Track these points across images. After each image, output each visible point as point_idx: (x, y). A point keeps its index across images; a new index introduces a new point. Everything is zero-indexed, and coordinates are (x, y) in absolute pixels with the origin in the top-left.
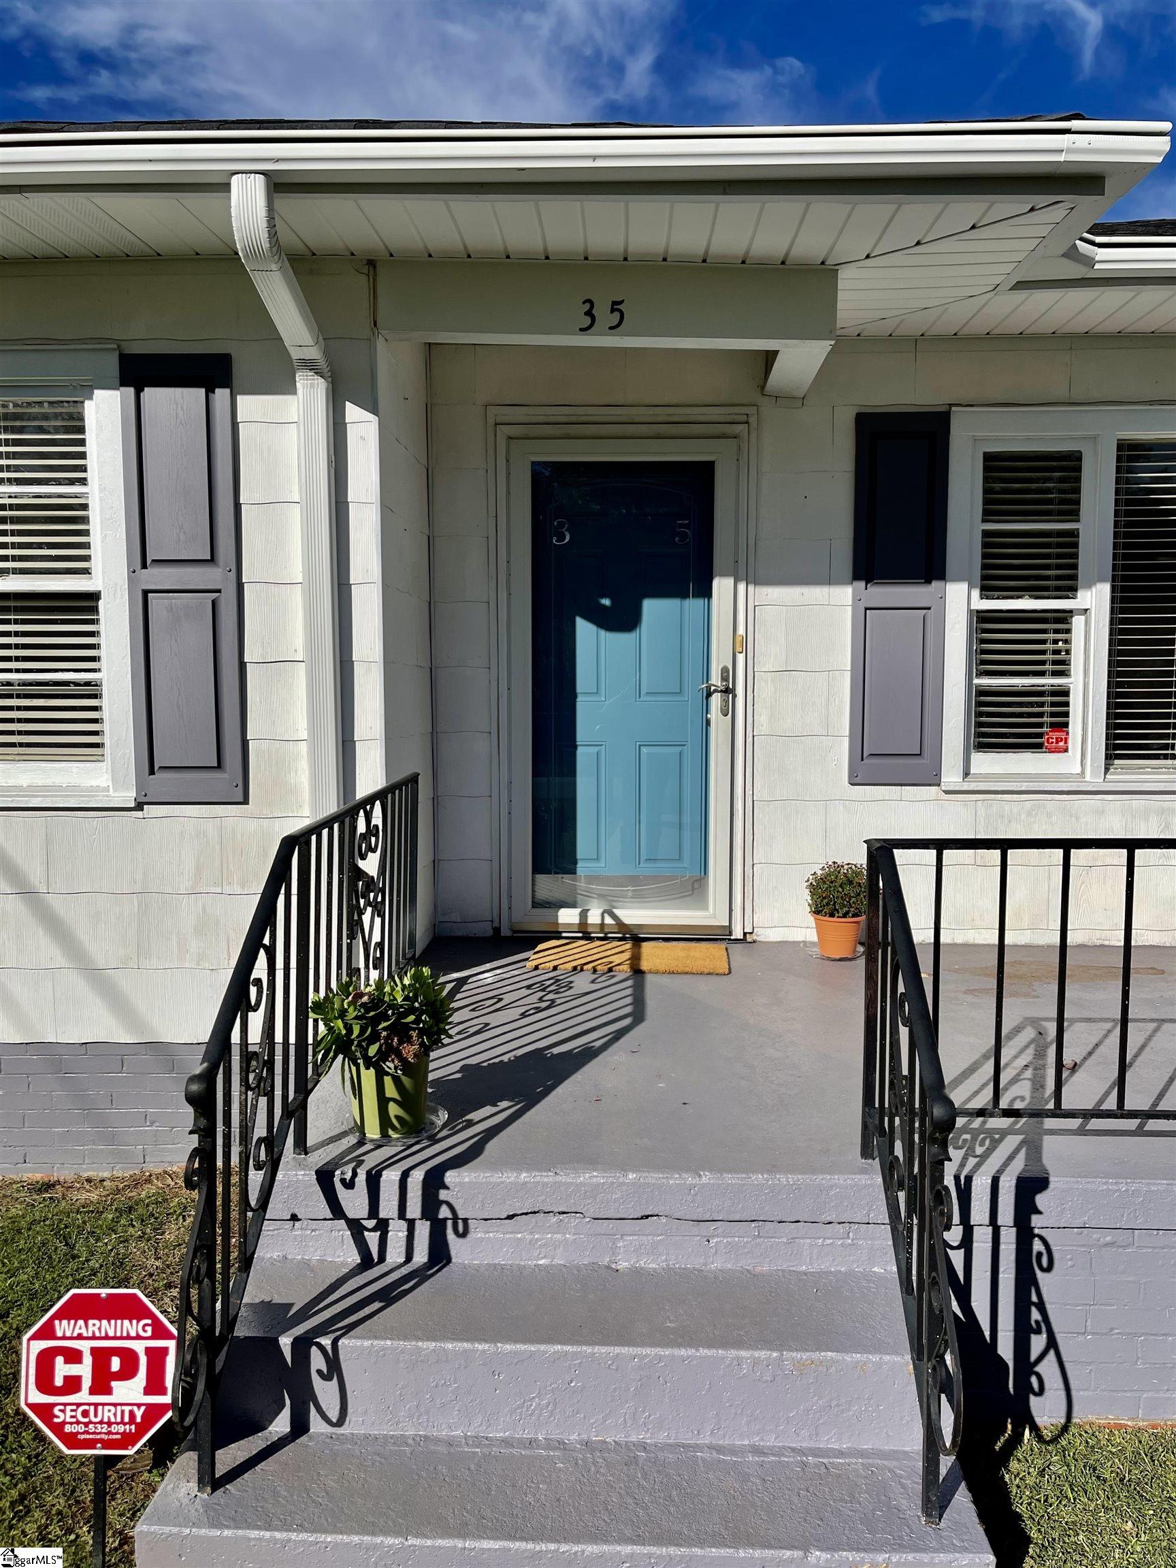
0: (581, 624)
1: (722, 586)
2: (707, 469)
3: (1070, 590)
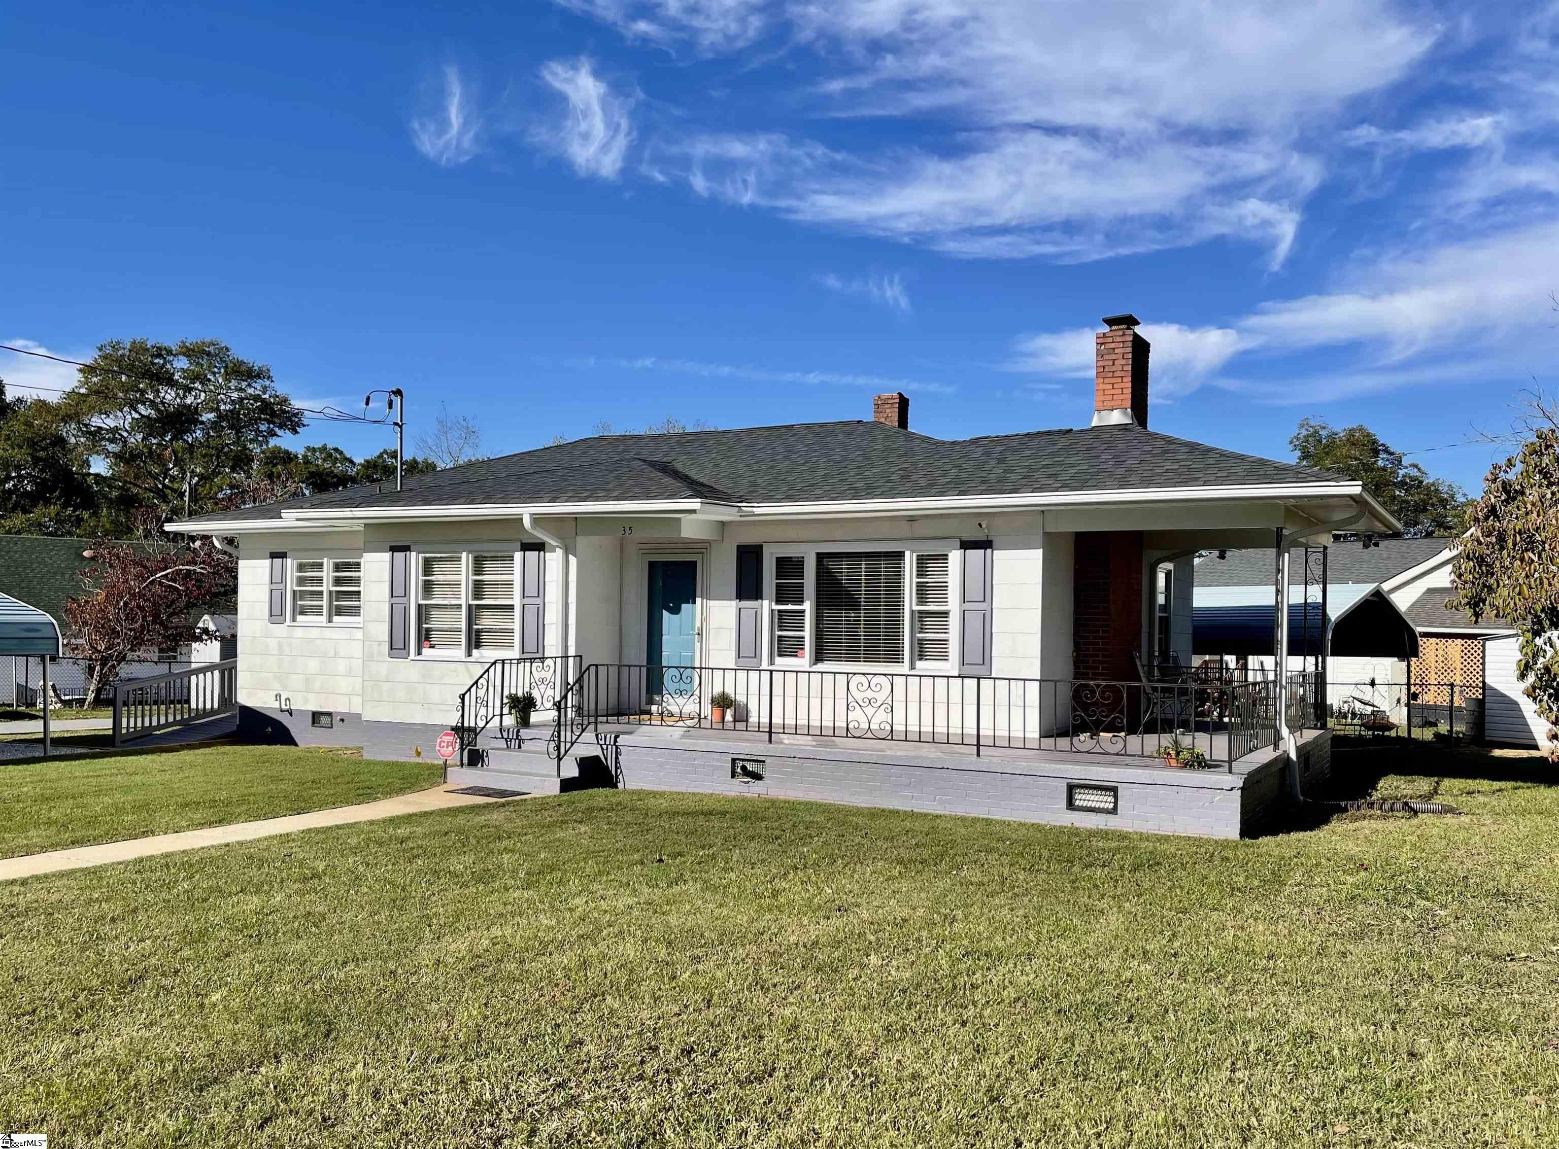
0: (664, 612)
1: (698, 600)
2: (694, 564)
3: (801, 602)
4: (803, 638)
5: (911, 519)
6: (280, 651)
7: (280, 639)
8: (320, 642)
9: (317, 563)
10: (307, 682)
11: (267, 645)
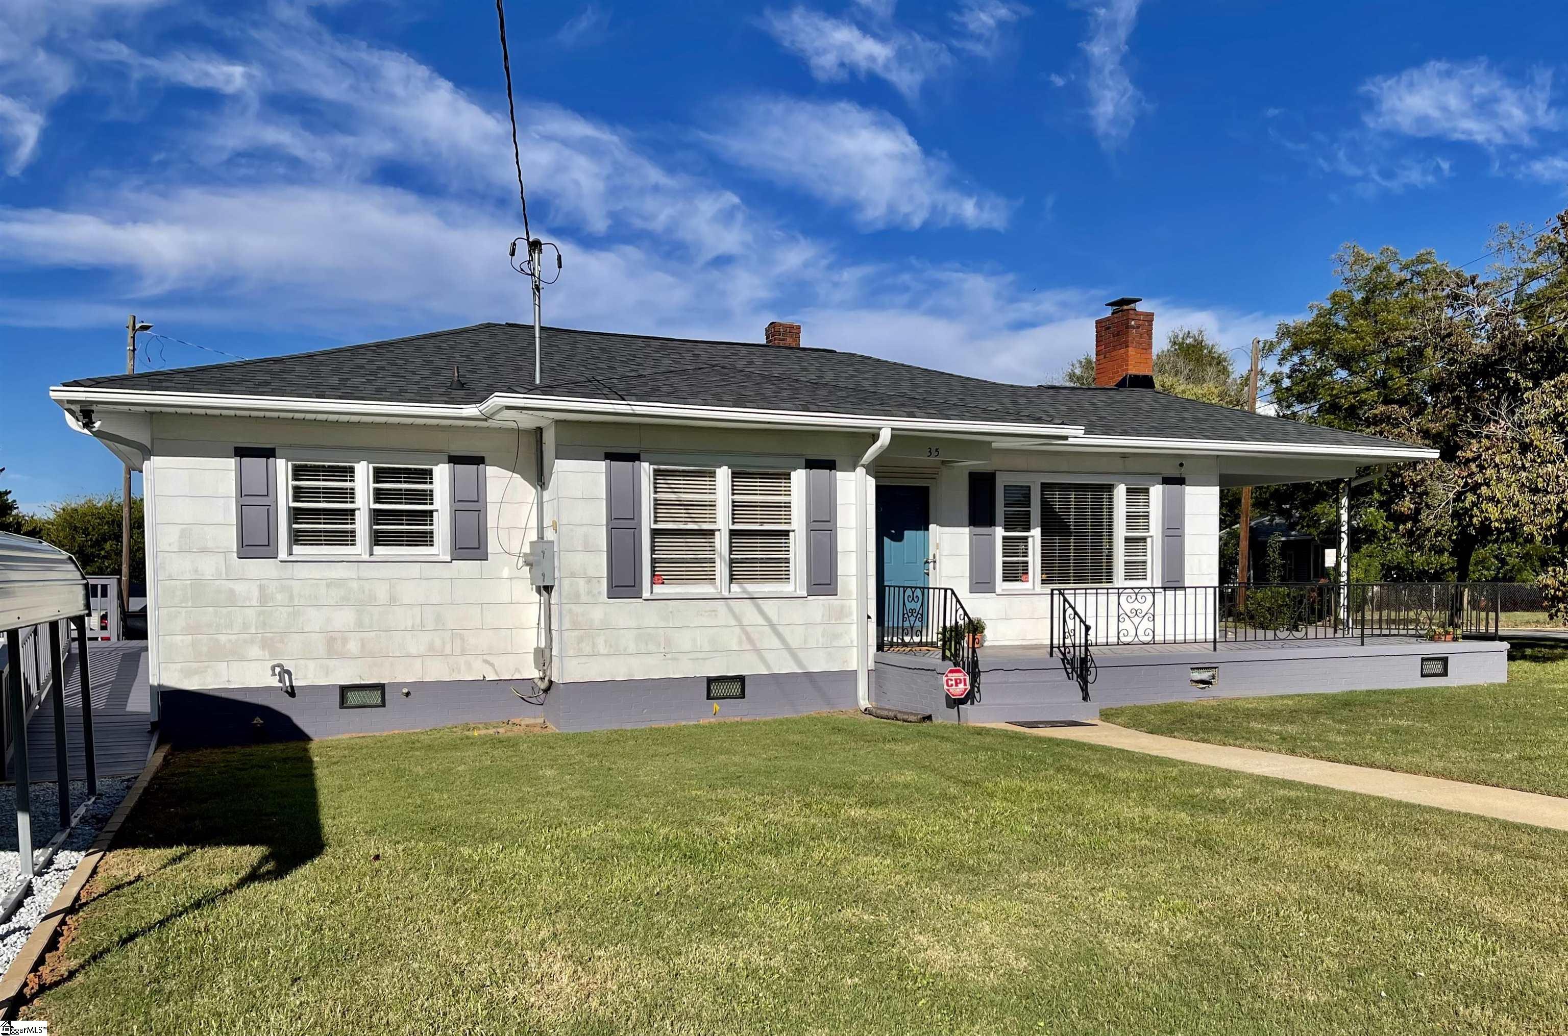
0: (885, 538)
1: (932, 527)
2: (927, 489)
3: (1028, 529)
4: (1027, 563)
5: (1124, 456)
6: (264, 598)
7: (263, 582)
8: (354, 585)
9: (338, 467)
10: (330, 642)
11: (232, 591)
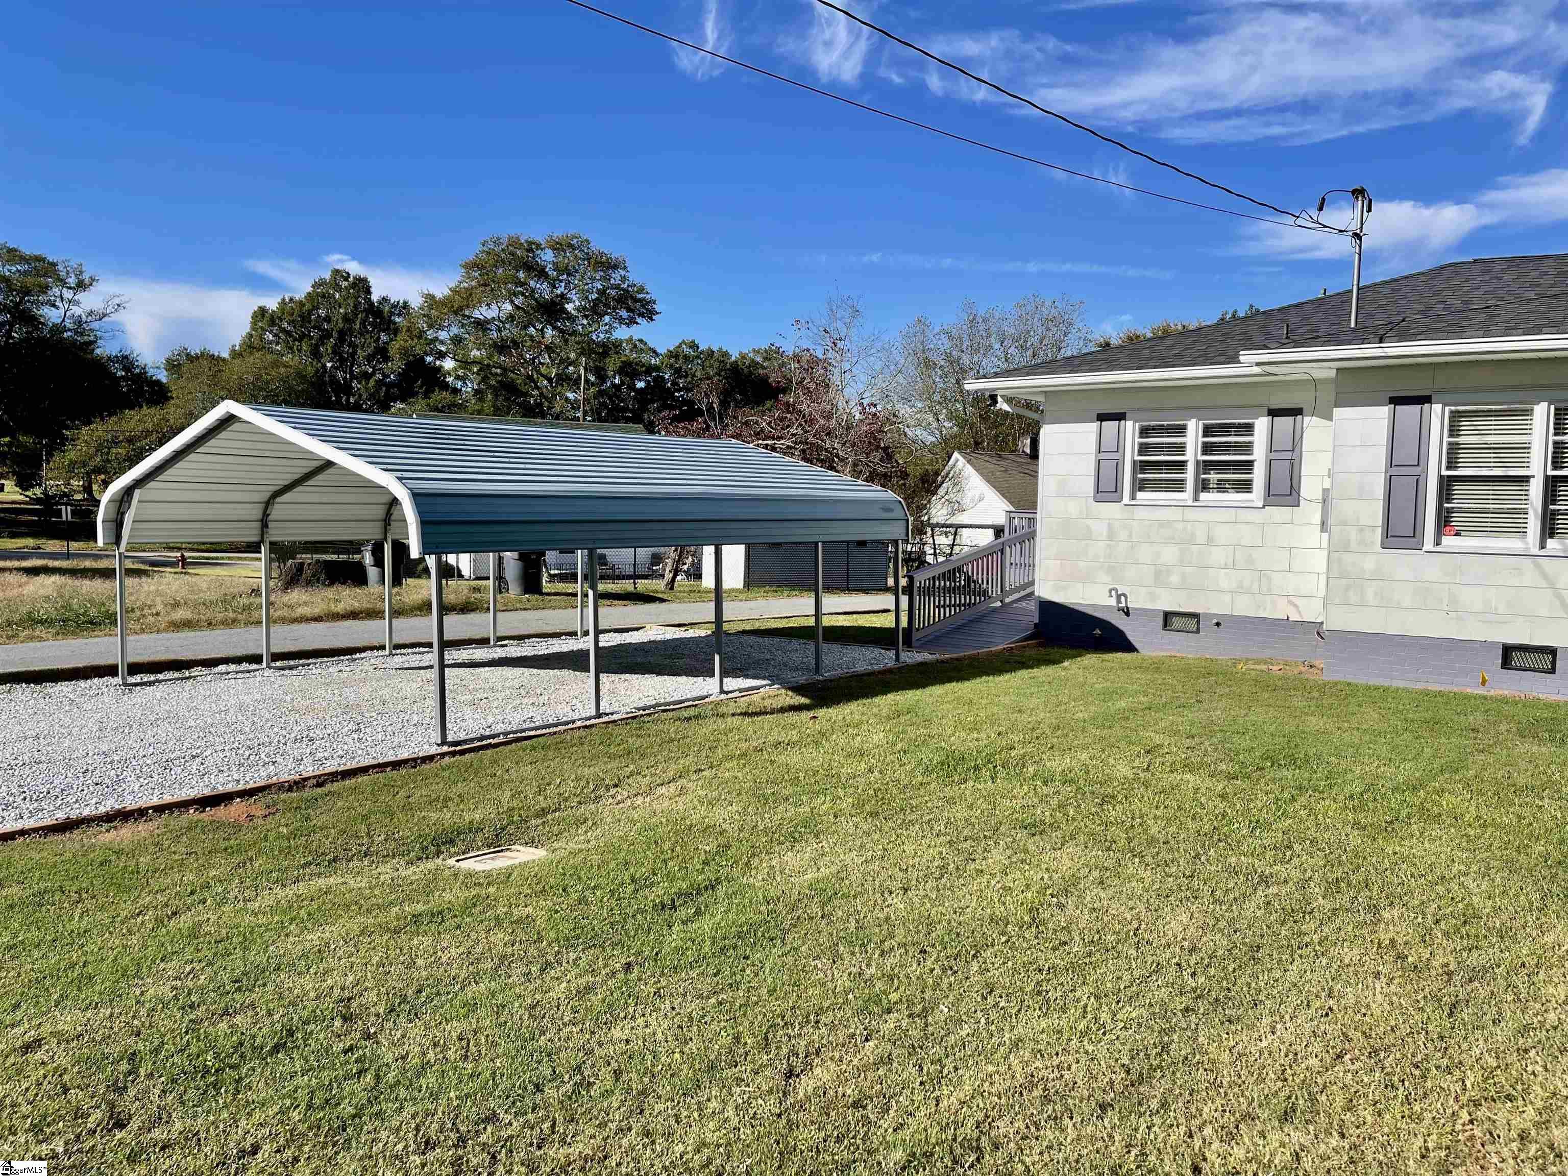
6: (1111, 536)
7: (1111, 521)
8: (1180, 526)
9: (1175, 425)
10: (1157, 574)
11: (1088, 527)
